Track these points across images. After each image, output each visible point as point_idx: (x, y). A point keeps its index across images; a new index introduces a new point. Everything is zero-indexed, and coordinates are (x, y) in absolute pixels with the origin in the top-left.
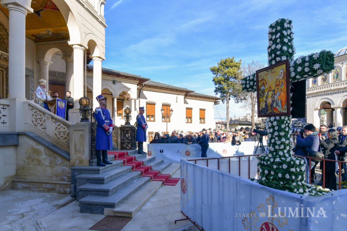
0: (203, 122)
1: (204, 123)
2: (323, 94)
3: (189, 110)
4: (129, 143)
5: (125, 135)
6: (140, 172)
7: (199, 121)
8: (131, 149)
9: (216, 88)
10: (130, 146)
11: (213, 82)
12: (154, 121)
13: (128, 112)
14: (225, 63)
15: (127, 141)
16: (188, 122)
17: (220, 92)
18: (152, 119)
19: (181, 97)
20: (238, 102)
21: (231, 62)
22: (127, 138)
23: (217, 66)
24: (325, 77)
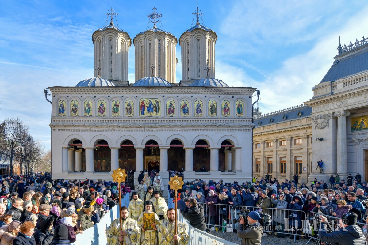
24: (76, 109)
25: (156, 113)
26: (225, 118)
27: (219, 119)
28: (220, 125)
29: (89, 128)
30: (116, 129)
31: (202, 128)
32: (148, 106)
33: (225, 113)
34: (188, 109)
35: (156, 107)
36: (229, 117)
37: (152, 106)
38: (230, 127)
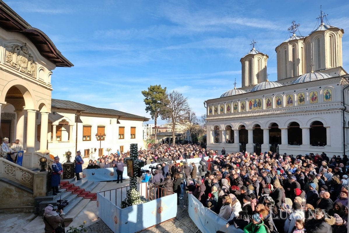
0: (133, 137)
1: (135, 138)
2: (215, 120)
3: (122, 128)
4: (69, 174)
5: (66, 170)
6: (77, 195)
7: (130, 136)
8: (70, 178)
9: (147, 107)
10: (70, 176)
11: (144, 102)
12: (90, 140)
13: (69, 154)
14: (153, 89)
15: (68, 173)
16: (120, 138)
17: (150, 110)
18: (88, 139)
19: (115, 120)
20: (164, 119)
21: (158, 89)
22: (68, 171)
23: (147, 90)
24: (216, 110)
25: (259, 107)
26: (312, 105)
27: (307, 106)
28: (307, 111)
29: (222, 120)
30: (235, 119)
31: (292, 114)
32: (254, 103)
33: (313, 101)
34: (281, 102)
35: (259, 103)
36: (317, 103)
37: (256, 103)
38: (317, 111)
